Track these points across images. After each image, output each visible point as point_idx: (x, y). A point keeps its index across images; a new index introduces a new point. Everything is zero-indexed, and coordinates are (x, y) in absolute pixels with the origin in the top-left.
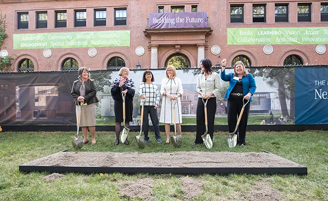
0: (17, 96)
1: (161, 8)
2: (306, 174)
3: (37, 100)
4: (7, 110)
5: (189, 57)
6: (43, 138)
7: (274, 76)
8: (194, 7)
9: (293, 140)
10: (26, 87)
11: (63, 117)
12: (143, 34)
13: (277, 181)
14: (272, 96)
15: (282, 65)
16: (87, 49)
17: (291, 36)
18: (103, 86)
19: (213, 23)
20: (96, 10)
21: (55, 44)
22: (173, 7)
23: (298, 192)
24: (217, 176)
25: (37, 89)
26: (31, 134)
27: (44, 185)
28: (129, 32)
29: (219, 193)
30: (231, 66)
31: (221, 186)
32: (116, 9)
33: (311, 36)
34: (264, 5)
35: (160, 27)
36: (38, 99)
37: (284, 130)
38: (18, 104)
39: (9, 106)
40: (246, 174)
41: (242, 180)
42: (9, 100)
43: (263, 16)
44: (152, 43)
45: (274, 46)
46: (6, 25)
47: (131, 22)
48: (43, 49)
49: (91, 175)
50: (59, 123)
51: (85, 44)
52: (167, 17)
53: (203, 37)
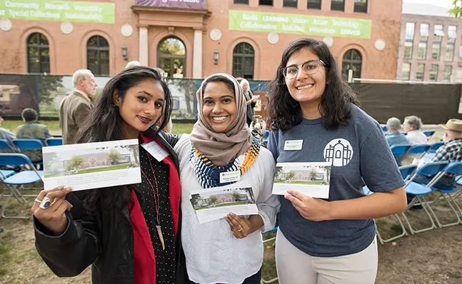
14: (181, 99)
16: (59, 23)
17: (299, 24)
21: (16, 13)
25: (1, 87)
28: (113, 5)
35: (149, 5)
36: (2, 96)
44: (141, 22)
45: (280, 35)
51: (56, 17)
53: (200, 19)
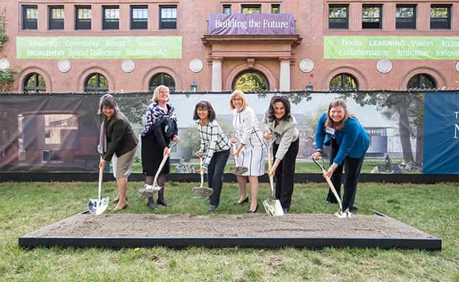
0: (21, 129)
1: (227, 6)
2: (440, 249)
3: (48, 136)
4: (7, 150)
5: (267, 75)
6: (56, 192)
7: (393, 104)
8: (276, 6)
9: (419, 197)
10: (32, 116)
11: (84, 161)
12: (201, 42)
13: (395, 259)
14: (390, 133)
15: (406, 90)
16: (120, 62)
17: (420, 48)
18: (142, 116)
19: (302, 28)
20: (133, 7)
21: (75, 53)
22: (243, 6)
23: (426, 276)
24: (306, 251)
25: (48, 118)
26: (39, 186)
27: (53, 268)
28: (180, 38)
29: (308, 277)
30: (328, 90)
31: (312, 266)
32: (161, 7)
33: (449, 49)
34: (380, 6)
35: (225, 33)
36: (49, 134)
37: (406, 182)
38: (21, 140)
39: (9, 144)
40: (349, 248)
41: (343, 256)
42: (8, 135)
43: (377, 20)
44: (214, 54)
45: (393, 61)
46: (6, 22)
47: (183, 25)
48: (58, 60)
49: (122, 250)
50: (79, 169)
51: (117, 55)
52: (235, 19)
53: (288, 48)
